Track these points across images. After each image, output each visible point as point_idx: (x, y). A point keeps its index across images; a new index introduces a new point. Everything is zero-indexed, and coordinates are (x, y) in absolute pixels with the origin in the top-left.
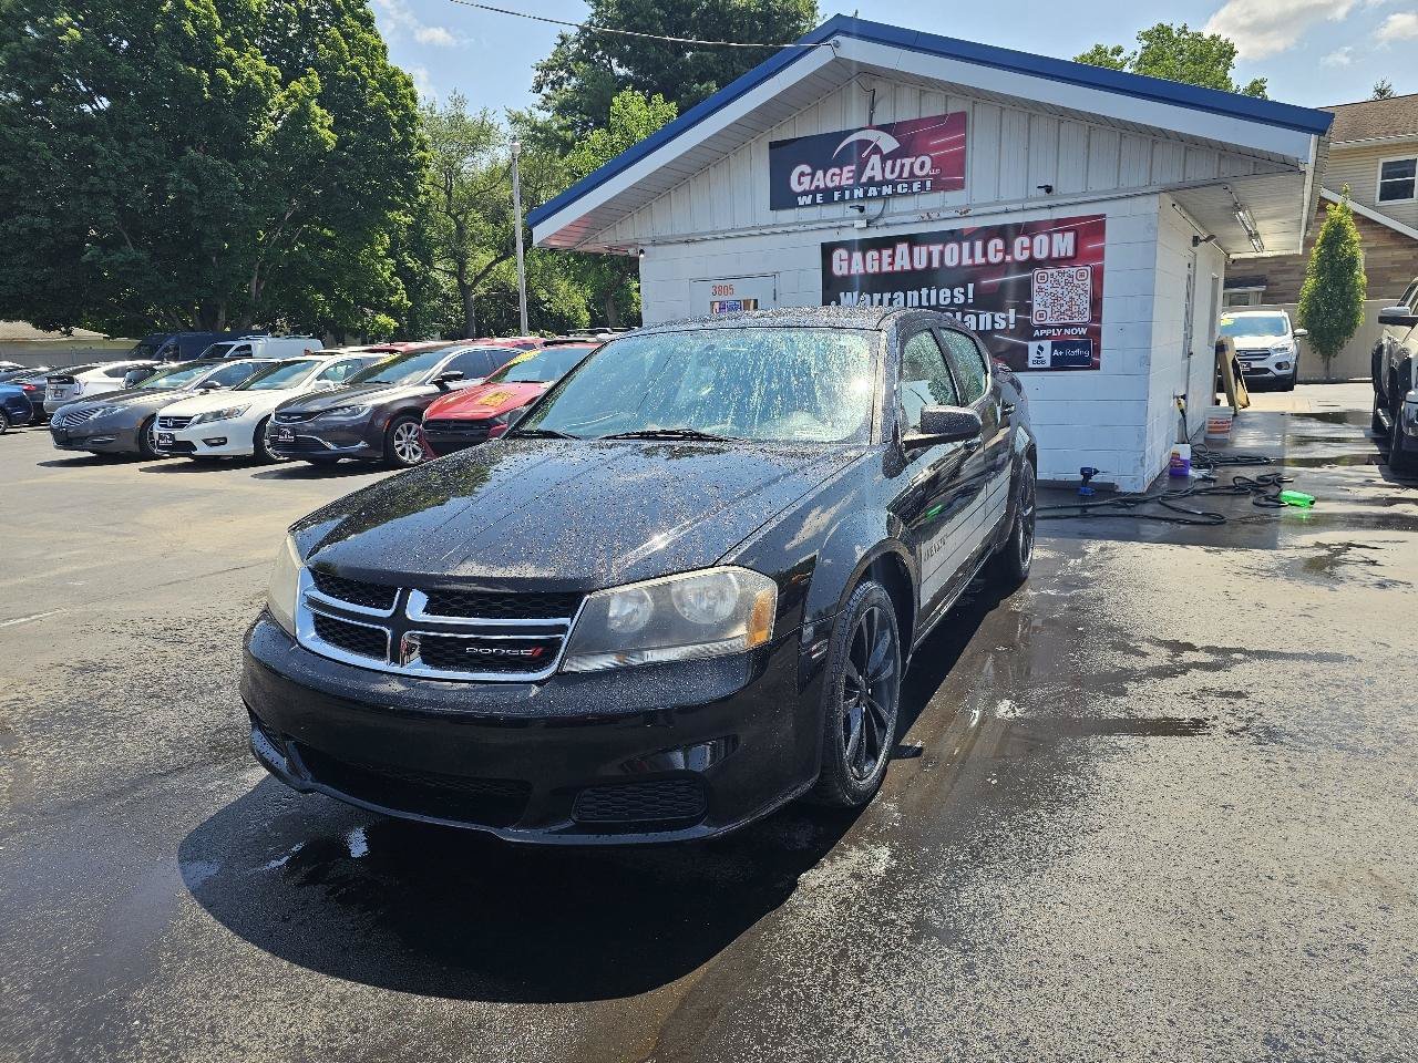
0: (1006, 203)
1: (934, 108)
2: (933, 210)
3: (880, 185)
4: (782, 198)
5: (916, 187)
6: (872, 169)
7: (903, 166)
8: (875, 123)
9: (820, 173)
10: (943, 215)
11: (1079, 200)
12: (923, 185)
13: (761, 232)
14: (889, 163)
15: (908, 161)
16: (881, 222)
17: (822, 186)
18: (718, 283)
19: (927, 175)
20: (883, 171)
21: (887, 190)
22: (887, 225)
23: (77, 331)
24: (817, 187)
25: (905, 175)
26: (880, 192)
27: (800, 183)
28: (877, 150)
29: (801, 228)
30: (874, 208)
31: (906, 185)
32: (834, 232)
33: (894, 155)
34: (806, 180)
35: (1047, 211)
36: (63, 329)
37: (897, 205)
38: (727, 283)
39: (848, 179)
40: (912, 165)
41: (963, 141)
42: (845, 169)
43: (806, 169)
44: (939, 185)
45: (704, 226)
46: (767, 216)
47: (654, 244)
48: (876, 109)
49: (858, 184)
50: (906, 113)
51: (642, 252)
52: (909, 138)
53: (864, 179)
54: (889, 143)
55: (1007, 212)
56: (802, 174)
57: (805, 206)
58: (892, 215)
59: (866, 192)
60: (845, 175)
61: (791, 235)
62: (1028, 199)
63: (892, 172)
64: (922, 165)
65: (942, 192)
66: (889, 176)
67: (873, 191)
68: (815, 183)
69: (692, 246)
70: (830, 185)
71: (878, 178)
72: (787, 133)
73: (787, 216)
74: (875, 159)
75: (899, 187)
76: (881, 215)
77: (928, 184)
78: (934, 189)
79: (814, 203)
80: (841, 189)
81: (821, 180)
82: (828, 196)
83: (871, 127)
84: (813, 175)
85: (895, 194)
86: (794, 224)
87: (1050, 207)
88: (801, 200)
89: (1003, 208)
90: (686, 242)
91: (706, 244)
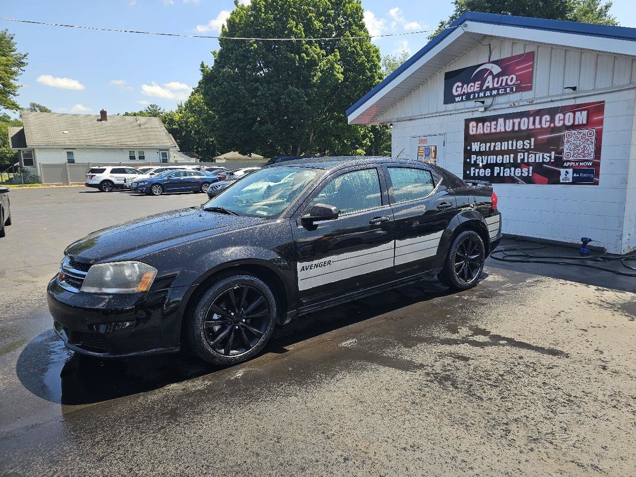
0: (551, 97)
1: (519, 51)
2: (517, 102)
3: (491, 90)
4: (449, 98)
5: (508, 90)
6: (489, 82)
7: (502, 80)
8: (491, 60)
9: (465, 86)
10: (521, 104)
11: (590, 94)
12: (512, 90)
13: (438, 114)
14: (496, 79)
15: (505, 78)
16: (492, 108)
17: (466, 92)
18: (421, 138)
19: (514, 84)
20: (493, 82)
21: (495, 92)
22: (494, 109)
23: (253, 155)
24: (464, 92)
25: (504, 84)
26: (491, 94)
27: (457, 91)
28: (491, 73)
29: (457, 112)
30: (488, 101)
31: (503, 90)
32: (471, 113)
33: (499, 75)
34: (459, 89)
35: (573, 100)
36: (248, 155)
37: (500, 99)
38: (425, 138)
39: (477, 88)
40: (507, 79)
41: (532, 66)
42: (477, 83)
43: (460, 84)
44: (520, 89)
45: (417, 113)
46: (442, 107)
47: (398, 121)
48: (492, 54)
49: (481, 90)
50: (506, 55)
51: (391, 125)
52: (506, 66)
53: (484, 88)
54: (496, 69)
55: (552, 101)
56: (458, 87)
57: (458, 101)
58: (497, 104)
59: (485, 94)
60: (476, 86)
61: (452, 116)
62: (563, 94)
63: (497, 84)
64: (511, 79)
65: (521, 92)
66: (496, 86)
67: (488, 93)
68: (463, 91)
69: (412, 122)
70: (470, 91)
71: (491, 87)
72: (453, 68)
73: (451, 106)
74: (490, 78)
75: (500, 91)
76: (491, 105)
77: (514, 88)
78: (517, 91)
79: (462, 100)
80: (474, 93)
81: (467, 89)
82: (468, 97)
83: (489, 62)
84: (462, 87)
85: (498, 94)
86: (453, 110)
87: (574, 98)
88: (457, 99)
89: (550, 99)
90: (409, 120)
91: (417, 121)
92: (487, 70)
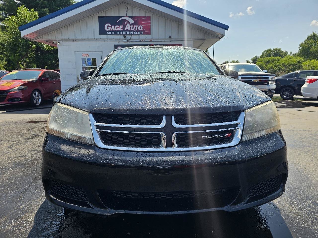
0: (160, 39)
1: (142, 14)
2: (144, 39)
3: (130, 31)
4: (103, 32)
5: (139, 33)
6: (128, 27)
7: (135, 27)
8: (128, 15)
9: (113, 26)
10: (146, 40)
11: (177, 40)
12: (141, 33)
13: (96, 40)
14: (132, 26)
15: (137, 26)
16: (130, 41)
17: (114, 30)
18: (84, 53)
19: (142, 30)
20: (130, 28)
21: (132, 33)
22: (132, 42)
24: (113, 30)
25: (136, 29)
26: (130, 33)
27: (108, 28)
28: (128, 22)
29: (108, 40)
30: (128, 37)
31: (136, 32)
32: (118, 42)
33: (133, 24)
34: (110, 28)
37: (134, 37)
38: (87, 53)
39: (121, 29)
40: (138, 27)
41: (150, 23)
42: (120, 26)
43: (110, 25)
44: (145, 33)
45: (78, 37)
46: (98, 35)
47: (62, 41)
48: (128, 12)
49: (124, 30)
50: (136, 14)
51: (59, 42)
52: (137, 21)
53: (125, 29)
54: (132, 21)
55: (161, 41)
56: (108, 26)
57: (109, 35)
58: (133, 39)
59: (126, 33)
60: (120, 28)
61: (105, 42)
62: (165, 39)
63: (133, 28)
64: (140, 28)
65: (145, 35)
66: (132, 29)
67: (128, 33)
68: (112, 29)
69: (75, 42)
70: (116, 30)
71: (129, 29)
72: (103, 15)
73: (104, 37)
74: (128, 25)
75: (135, 32)
76: (130, 39)
77: (142, 32)
78: (143, 34)
79: (112, 34)
80: (120, 31)
81: (113, 28)
82: (116, 33)
83: (126, 16)
84: (111, 27)
85: (134, 34)
86: (106, 39)
87: (170, 41)
88: (108, 33)
89: (160, 40)
90: (73, 41)
91: (80, 42)
92: (126, 20)
